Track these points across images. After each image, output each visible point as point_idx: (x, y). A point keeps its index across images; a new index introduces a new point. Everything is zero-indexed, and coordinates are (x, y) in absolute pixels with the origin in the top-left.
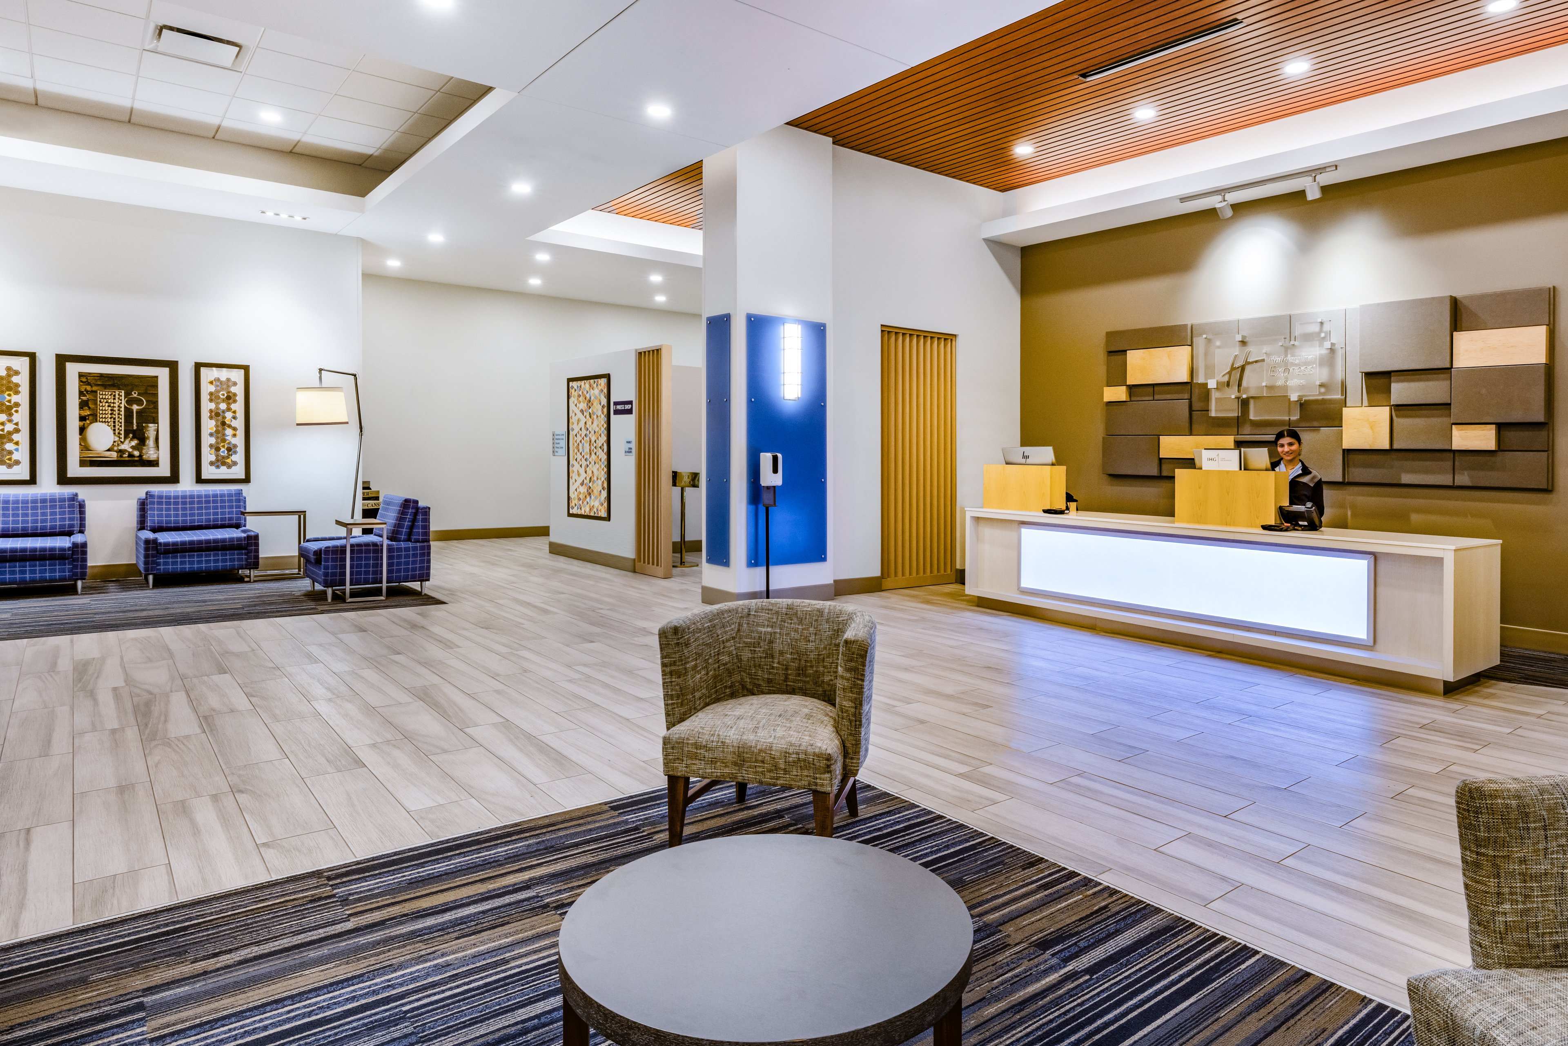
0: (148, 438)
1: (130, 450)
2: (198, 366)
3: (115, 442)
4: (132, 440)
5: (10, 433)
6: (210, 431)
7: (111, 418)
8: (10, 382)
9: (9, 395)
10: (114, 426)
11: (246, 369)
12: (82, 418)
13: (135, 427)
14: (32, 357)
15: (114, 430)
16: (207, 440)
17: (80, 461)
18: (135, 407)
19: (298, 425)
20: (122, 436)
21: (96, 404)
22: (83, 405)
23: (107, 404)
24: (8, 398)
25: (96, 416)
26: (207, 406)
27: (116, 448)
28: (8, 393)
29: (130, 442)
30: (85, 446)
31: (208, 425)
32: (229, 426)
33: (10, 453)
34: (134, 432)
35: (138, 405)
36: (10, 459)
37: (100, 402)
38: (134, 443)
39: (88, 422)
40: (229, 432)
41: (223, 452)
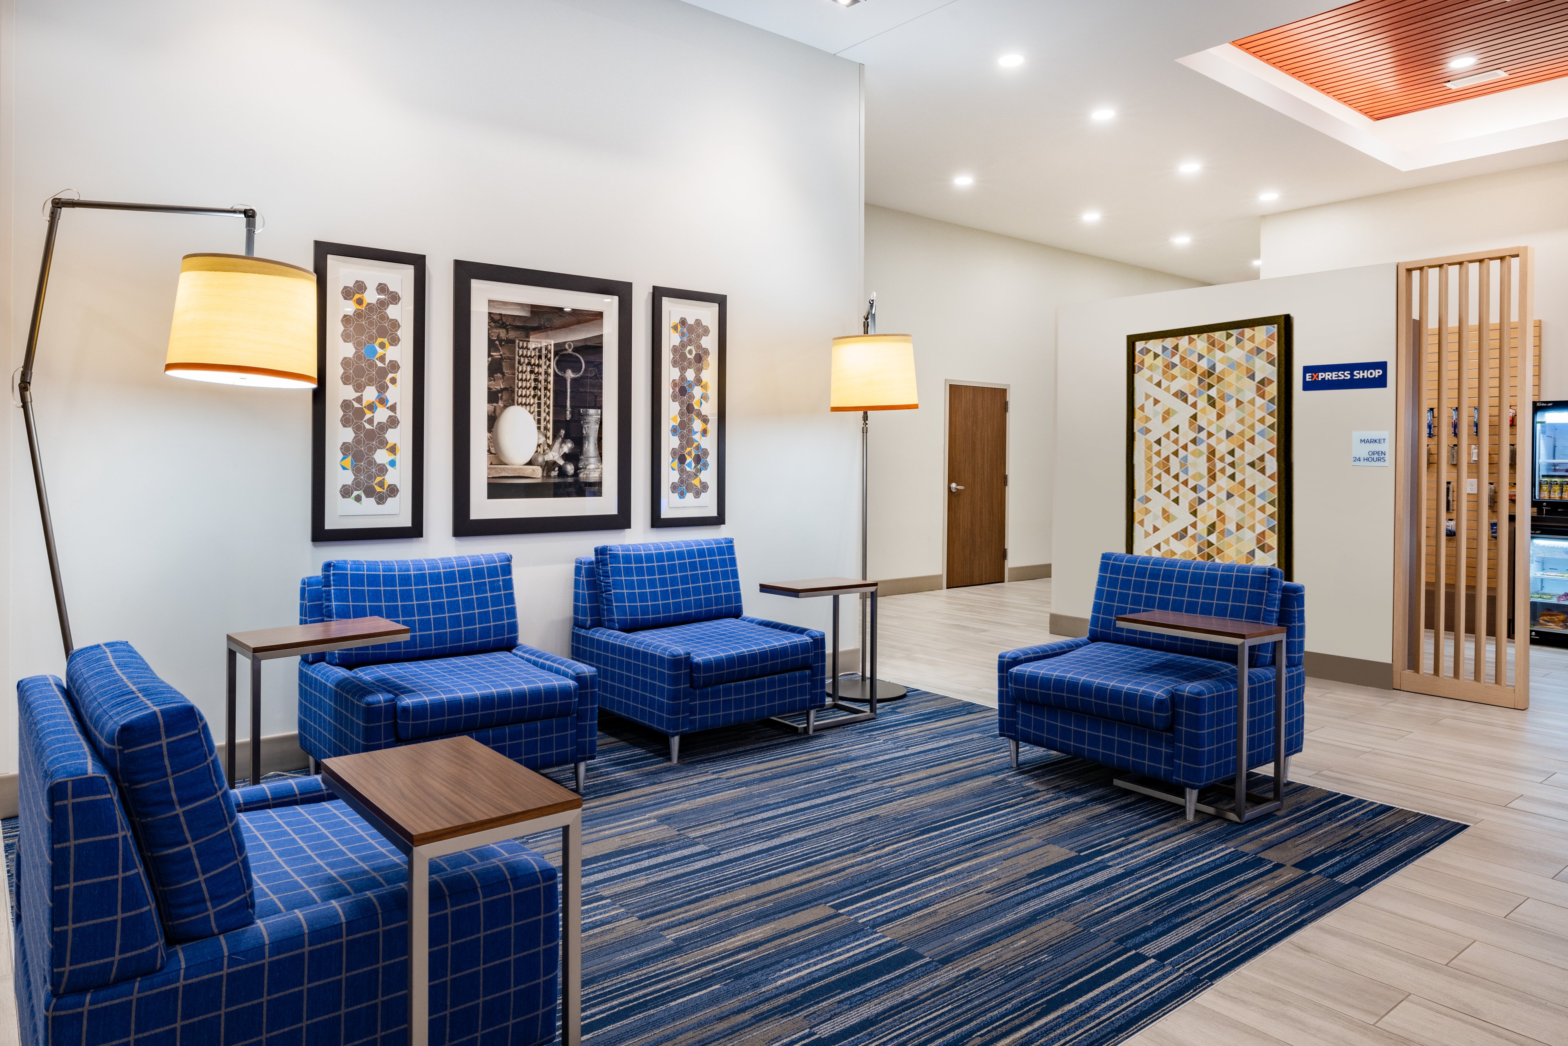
0: (587, 438)
1: (561, 462)
2: (658, 294)
3: (539, 445)
4: (563, 442)
5: (383, 428)
6: (673, 423)
7: (534, 397)
8: (384, 317)
9: (382, 346)
10: (539, 414)
11: (721, 301)
12: (493, 397)
13: (569, 417)
14: (418, 262)
15: (539, 422)
16: (669, 442)
17: (489, 484)
18: (570, 375)
19: (835, 409)
20: (550, 434)
21: (513, 367)
22: (494, 368)
23: (529, 368)
24: (380, 352)
25: (513, 392)
26: (670, 374)
27: (540, 459)
28: (380, 340)
29: (561, 447)
30: (495, 455)
31: (671, 411)
32: (699, 414)
33: (382, 470)
34: (566, 425)
35: (573, 372)
36: (381, 484)
37: (519, 363)
38: (567, 447)
39: (501, 404)
40: (697, 425)
41: (689, 465)
